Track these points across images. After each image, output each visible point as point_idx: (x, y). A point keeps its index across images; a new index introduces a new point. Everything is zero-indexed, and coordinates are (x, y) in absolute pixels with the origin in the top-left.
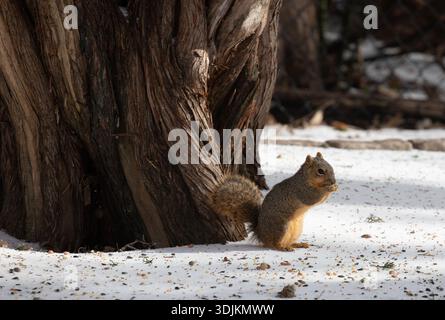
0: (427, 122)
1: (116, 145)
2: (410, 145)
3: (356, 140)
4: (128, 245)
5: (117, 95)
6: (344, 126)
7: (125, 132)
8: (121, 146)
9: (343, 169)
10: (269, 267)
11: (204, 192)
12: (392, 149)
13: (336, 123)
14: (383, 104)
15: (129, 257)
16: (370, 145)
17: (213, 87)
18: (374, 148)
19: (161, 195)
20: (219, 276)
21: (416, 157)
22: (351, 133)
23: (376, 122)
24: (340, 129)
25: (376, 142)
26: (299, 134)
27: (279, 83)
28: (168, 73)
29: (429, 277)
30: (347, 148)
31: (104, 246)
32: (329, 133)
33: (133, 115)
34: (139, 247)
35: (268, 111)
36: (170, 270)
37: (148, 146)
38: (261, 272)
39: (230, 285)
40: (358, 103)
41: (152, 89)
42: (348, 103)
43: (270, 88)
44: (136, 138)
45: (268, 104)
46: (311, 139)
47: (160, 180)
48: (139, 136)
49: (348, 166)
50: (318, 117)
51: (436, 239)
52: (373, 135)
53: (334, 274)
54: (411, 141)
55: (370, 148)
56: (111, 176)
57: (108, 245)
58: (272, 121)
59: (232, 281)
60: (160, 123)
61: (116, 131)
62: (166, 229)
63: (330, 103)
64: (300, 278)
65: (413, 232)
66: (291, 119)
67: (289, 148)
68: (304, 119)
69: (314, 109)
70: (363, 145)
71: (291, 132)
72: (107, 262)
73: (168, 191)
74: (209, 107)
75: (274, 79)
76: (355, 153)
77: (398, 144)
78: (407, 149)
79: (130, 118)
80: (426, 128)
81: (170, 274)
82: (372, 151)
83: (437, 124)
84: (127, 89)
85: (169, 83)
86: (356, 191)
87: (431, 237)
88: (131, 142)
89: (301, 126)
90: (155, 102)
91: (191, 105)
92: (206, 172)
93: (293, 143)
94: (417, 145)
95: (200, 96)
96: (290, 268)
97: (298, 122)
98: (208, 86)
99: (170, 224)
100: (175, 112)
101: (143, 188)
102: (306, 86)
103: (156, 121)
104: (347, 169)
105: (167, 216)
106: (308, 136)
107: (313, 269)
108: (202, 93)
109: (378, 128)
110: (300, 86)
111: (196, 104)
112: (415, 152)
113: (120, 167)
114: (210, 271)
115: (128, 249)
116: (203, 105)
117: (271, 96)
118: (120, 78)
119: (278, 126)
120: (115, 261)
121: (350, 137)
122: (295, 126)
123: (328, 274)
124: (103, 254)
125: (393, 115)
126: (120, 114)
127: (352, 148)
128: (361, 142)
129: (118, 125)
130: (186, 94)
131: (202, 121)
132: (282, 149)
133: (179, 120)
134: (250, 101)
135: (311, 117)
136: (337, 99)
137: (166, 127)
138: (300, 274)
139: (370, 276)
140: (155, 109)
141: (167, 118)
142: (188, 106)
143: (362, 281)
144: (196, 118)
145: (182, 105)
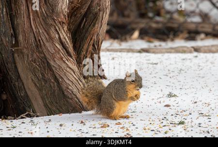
0: (203, 36)
1: (13, 54)
2: (193, 50)
3: (159, 47)
4: (22, 115)
5: (13, 24)
6: (152, 40)
7: (18, 46)
8: (16, 55)
9: (152, 65)
10: (108, 126)
11: (67, 81)
12: (182, 53)
13: (146, 38)
14: (175, 26)
15: (23, 123)
16: (169, 50)
17: (71, 17)
18: (170, 52)
19: (42, 84)
20: (78, 132)
21: (196, 57)
22: (157, 43)
23: (171, 36)
24: (150, 42)
25: (172, 48)
26: (124, 45)
27: (111, 15)
28: (43, 10)
29: (206, 130)
30: (154, 52)
31: (7, 116)
32: (143, 44)
33: (23, 36)
34: (29, 116)
35: (105, 31)
36: (48, 130)
37: (32, 55)
38: (104, 129)
40: (160, 26)
41: (34, 20)
42: (154, 25)
43: (106, 17)
44: (25, 50)
45: (105, 27)
46: (132, 48)
47: (40, 75)
48: (27, 48)
49: (155, 64)
50: (136, 34)
51: (210, 106)
52: (170, 44)
53: (149, 129)
54: (193, 47)
55: (168, 52)
56: (10, 73)
57: (10, 116)
58: (107, 37)
59: (86, 135)
60: (39, 40)
61: (13, 46)
62: (46, 105)
63: (142, 26)
64: (128, 132)
65: (196, 103)
66: (119, 36)
67: (119, 54)
68: (128, 37)
69: (133, 30)
70: (164, 50)
71: (120, 45)
72: (10, 126)
73: (46, 81)
74: (69, 29)
75: (108, 11)
76: (159, 55)
77: (185, 49)
78: (191, 52)
79: (21, 38)
80: (202, 39)
81: (48, 132)
82: (169, 54)
83: (209, 36)
84: (18, 20)
85: (44, 16)
86: (160, 78)
87: (207, 105)
88: (22, 53)
89: (126, 40)
90: (36, 27)
91: (58, 29)
92: (68, 69)
93: (121, 51)
94: (197, 50)
95: (63, 23)
96: (121, 126)
97: (123, 38)
98: (68, 17)
99: (47, 102)
100: (48, 34)
101: (30, 80)
102: (128, 16)
103: (37, 40)
104: (155, 65)
105: (45, 97)
106: (130, 46)
107: (135, 127)
108: (64, 21)
109: (172, 40)
110: (124, 16)
111: (61, 28)
112: (195, 54)
113: (16, 67)
114: (73, 130)
115: (22, 118)
116: (66, 28)
117: (107, 22)
118: (14, 14)
119: (111, 41)
120: (14, 125)
121: (155, 46)
122: (122, 40)
123: (145, 129)
124: (7, 121)
125: (182, 32)
126: (15, 35)
127: (157, 53)
128: (162, 49)
129: (14, 43)
130: (55, 22)
131: (65, 38)
132: (115, 54)
133: (51, 39)
134: (94, 26)
135: (132, 34)
136: (147, 23)
137: (43, 42)
138: (127, 130)
139: (170, 129)
140: (36, 32)
141: (44, 37)
142: (56, 30)
143: (166, 133)
144: (61, 37)
145: (53, 29)
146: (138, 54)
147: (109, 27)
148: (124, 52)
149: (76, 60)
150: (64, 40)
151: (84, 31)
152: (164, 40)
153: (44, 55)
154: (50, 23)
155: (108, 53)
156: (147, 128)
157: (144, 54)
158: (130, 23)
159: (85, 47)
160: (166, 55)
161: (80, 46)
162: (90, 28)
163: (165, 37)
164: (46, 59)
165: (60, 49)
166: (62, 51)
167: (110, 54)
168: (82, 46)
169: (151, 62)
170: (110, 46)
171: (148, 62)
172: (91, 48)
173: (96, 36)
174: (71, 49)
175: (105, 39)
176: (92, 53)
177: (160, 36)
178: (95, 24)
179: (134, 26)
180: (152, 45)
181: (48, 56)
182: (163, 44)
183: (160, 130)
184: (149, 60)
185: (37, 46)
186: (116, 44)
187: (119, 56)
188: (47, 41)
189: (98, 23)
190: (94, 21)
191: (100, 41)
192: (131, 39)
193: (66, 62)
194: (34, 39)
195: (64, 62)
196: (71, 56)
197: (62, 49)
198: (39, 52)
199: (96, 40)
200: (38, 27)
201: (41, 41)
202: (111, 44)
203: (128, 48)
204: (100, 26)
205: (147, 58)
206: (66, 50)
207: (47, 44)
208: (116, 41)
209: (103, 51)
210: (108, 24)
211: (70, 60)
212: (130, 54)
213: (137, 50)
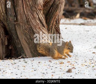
1: (15, 26)
3: (90, 22)
4: (19, 57)
5: (15, 10)
6: (86, 18)
7: (17, 21)
8: (16, 26)
9: (86, 32)
10: (63, 63)
13: (83, 18)
15: (20, 61)
16: (95, 24)
17: (45, 7)
19: (29, 41)
20: (48, 66)
22: (89, 20)
26: (72, 21)
27: (65, 5)
28: (30, 3)
30: (87, 25)
32: (81, 21)
33: (20, 16)
34: (23, 58)
35: (62, 14)
36: (32, 65)
37: (25, 26)
38: (61, 65)
39: (52, 69)
40: (90, 11)
41: (26, 8)
42: (87, 11)
43: (63, 7)
44: (21, 23)
45: (62, 12)
46: (76, 23)
47: (29, 37)
48: (22, 23)
49: (88, 31)
50: (78, 15)
52: (95, 21)
53: (84, 65)
56: (13, 35)
57: (13, 57)
59: (52, 68)
60: (28, 19)
61: (15, 21)
62: (31, 52)
63: (81, 11)
66: (70, 16)
67: (69, 26)
68: (74, 17)
69: (77, 13)
71: (70, 21)
72: (13, 63)
73: (32, 40)
74: (44, 13)
75: (64, 4)
76: (90, 27)
79: (19, 17)
81: (33, 66)
84: (18, 8)
85: (31, 6)
86: (90, 39)
88: (19, 25)
89: (73, 18)
90: (27, 12)
91: (38, 13)
93: (70, 24)
95: (41, 10)
96: (70, 63)
97: (72, 17)
98: (43, 7)
99: (32, 50)
100: (33, 15)
101: (24, 39)
102: (74, 6)
103: (27, 18)
104: (87, 32)
105: (31, 48)
106: (75, 22)
107: (77, 63)
108: (41, 9)
110: (72, 6)
111: (39, 12)
113: (16, 32)
114: (45, 65)
115: (19, 59)
116: (42, 12)
117: (63, 9)
118: (16, 5)
120: (15, 62)
121: (88, 22)
122: (71, 19)
124: (11, 60)
126: (16, 16)
127: (89, 25)
128: (92, 23)
130: (36, 9)
131: (41, 18)
132: (67, 26)
133: (34, 18)
134: (56, 11)
135: (76, 16)
136: (84, 10)
137: (30, 20)
138: (73, 65)
139: (95, 65)
140: (27, 14)
141: (31, 17)
142: (37, 13)
143: (93, 67)
144: (40, 17)
145: (35, 13)
146: (79, 26)
147: (64, 12)
148: (72, 25)
149: (47, 29)
150: (41, 19)
151: (51, 14)
152: (92, 19)
153: (31, 26)
154: (34, 10)
155: (64, 25)
156: (83, 64)
157: (82, 26)
158: (75, 10)
159: (52, 22)
160: (94, 26)
161: (49, 22)
162: (54, 13)
163: (93, 17)
164: (32, 28)
165: (39, 23)
166: (40, 24)
167: (65, 26)
168: (50, 21)
169: (85, 30)
170: (65, 22)
171: (84, 30)
172: (55, 23)
173: (57, 16)
174: (44, 23)
175: (62, 18)
176: (55, 25)
177: (90, 17)
178: (57, 10)
179: (77, 11)
180: (86, 21)
181: (33, 27)
182: (92, 21)
183: (90, 65)
184: (85, 29)
185: (27, 22)
186: (67, 21)
187: (69, 27)
188: (32, 19)
189: (59, 10)
190: (56, 9)
191: (60, 19)
192: (75, 18)
193: (42, 30)
194: (26, 18)
195: (41, 30)
196: (44, 27)
197: (40, 23)
198: (28, 25)
199: (57, 18)
200: (28, 12)
201: (29, 19)
202: (65, 21)
203: (74, 23)
204: (59, 11)
205: (84, 28)
206: (42, 24)
207: (32, 21)
208: (68, 19)
209: (61, 24)
210: (63, 10)
211: (44, 29)
212: (75, 26)
213: (78, 24)
